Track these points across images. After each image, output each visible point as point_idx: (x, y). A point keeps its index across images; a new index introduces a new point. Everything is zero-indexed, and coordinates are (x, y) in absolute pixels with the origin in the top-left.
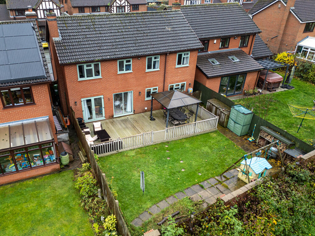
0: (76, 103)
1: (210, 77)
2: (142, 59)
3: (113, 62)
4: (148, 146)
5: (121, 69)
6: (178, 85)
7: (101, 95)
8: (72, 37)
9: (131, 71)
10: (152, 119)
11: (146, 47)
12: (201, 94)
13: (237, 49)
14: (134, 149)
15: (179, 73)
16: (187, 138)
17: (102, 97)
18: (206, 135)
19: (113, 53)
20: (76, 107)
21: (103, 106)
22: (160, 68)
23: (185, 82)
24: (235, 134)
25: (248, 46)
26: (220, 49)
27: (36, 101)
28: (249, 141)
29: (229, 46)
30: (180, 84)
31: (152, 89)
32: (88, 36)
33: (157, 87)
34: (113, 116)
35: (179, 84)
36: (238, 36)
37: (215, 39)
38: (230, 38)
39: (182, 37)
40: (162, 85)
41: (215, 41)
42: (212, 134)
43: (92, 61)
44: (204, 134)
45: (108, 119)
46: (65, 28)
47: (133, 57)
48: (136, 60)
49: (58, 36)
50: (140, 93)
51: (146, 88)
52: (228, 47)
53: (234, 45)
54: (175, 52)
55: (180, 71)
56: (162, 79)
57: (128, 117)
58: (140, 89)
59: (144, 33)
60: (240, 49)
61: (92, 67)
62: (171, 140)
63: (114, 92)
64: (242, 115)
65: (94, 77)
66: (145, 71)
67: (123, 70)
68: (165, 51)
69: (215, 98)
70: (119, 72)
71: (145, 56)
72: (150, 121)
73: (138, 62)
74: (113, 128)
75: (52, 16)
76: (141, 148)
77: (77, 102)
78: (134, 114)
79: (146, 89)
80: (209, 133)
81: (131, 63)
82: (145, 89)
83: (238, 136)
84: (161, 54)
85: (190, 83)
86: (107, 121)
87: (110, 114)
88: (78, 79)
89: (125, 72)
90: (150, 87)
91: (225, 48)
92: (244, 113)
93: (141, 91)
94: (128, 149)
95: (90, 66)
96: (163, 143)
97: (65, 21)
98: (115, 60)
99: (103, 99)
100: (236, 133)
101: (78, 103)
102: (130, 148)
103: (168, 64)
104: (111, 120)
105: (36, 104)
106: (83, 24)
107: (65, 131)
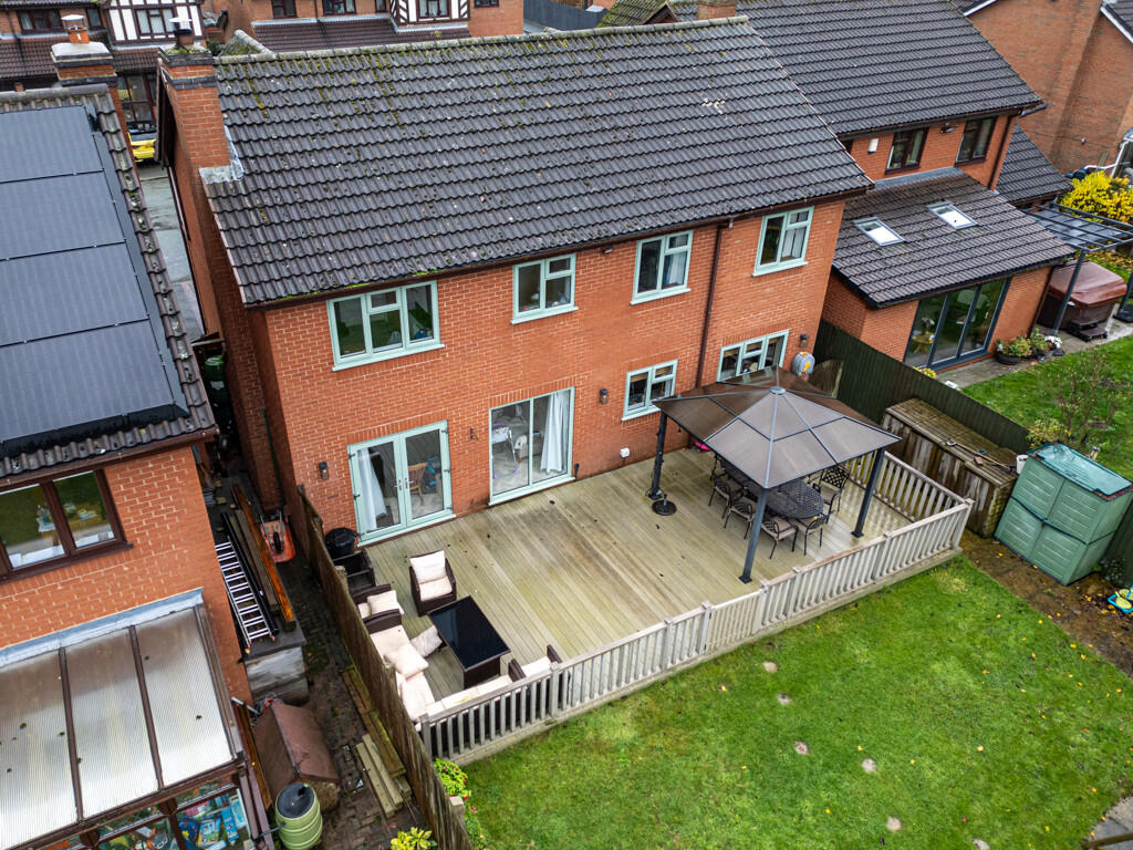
0: (322, 466)
1: (881, 303)
2: (620, 251)
3: (493, 276)
4: (682, 675)
5: (528, 302)
6: (758, 346)
7: (439, 419)
8: (293, 161)
9: (569, 307)
10: (663, 507)
12: (840, 371)
13: (948, 170)
14: (624, 698)
15: (764, 296)
16: (844, 608)
17: (441, 426)
18: (918, 584)
19: (493, 235)
20: (324, 483)
21: (445, 464)
22: (689, 285)
23: (785, 333)
24: (1045, 573)
25: (987, 158)
26: (887, 173)
27: (131, 532)
28: (1117, 609)
29: (923, 158)
30: (765, 340)
31: (651, 370)
32: (367, 153)
33: (674, 363)
34: (488, 499)
35: (761, 343)
37: (875, 137)
38: (926, 131)
40: (696, 350)
41: (874, 145)
42: (942, 578)
43: (401, 281)
44: (911, 580)
45: (464, 516)
46: (256, 117)
47: (580, 249)
48: (592, 259)
49: (225, 160)
50: (602, 392)
51: (630, 369)
52: (915, 167)
53: (940, 159)
54: (755, 215)
55: (768, 290)
56: (698, 330)
57: (550, 496)
58: (602, 377)
59: (617, 128)
60: (959, 172)
61: (401, 304)
62: (780, 628)
63: (492, 403)
64: (1091, 498)
65: (408, 347)
66: (631, 298)
67: (537, 302)
68: (713, 210)
69: (913, 397)
70: (519, 317)
71: (630, 241)
72: (658, 519)
73: (600, 265)
74: (497, 568)
75: (195, 65)
76: (653, 685)
77: (328, 465)
78: (574, 481)
79: (630, 374)
80: (929, 573)
81: (571, 272)
82: (625, 377)
83: (1058, 582)
84: (698, 226)
85: (804, 332)
86: (462, 523)
87: (476, 495)
88: (332, 363)
89: (542, 312)
90: (644, 366)
91: (906, 168)
92: (1098, 490)
93: (606, 387)
94: (598, 700)
95: (391, 298)
97: (251, 79)
98: (504, 265)
99: (444, 438)
101: (332, 468)
102: (607, 695)
103: (724, 264)
104: (480, 519)
105: (132, 546)
106: (340, 95)
107: (283, 637)
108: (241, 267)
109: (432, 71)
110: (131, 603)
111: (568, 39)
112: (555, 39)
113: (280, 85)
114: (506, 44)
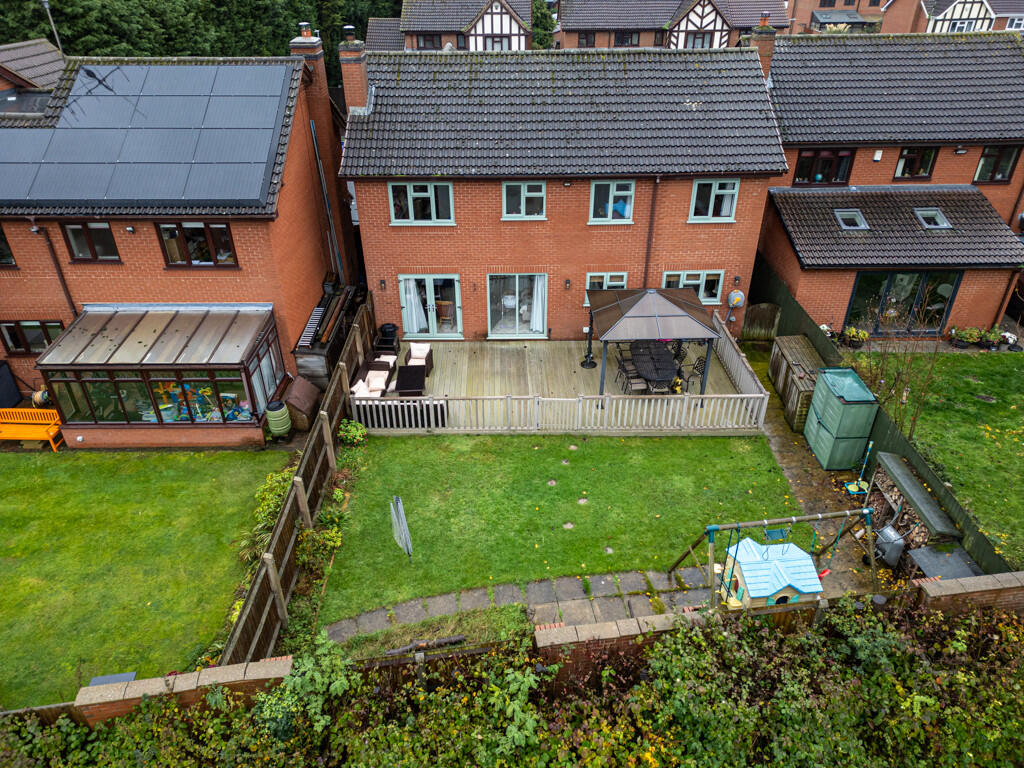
0: (383, 282)
2: (578, 186)
3: (490, 188)
4: (519, 436)
5: (513, 208)
6: (697, 277)
7: (455, 271)
8: (400, 110)
9: (542, 217)
10: (588, 363)
11: (596, 152)
12: (779, 314)
13: (965, 187)
14: (478, 435)
15: (700, 240)
16: (651, 437)
17: (456, 277)
18: (719, 441)
19: (491, 162)
20: (384, 294)
21: (458, 303)
22: (634, 220)
23: (722, 272)
24: (817, 459)
25: (1013, 180)
26: (895, 180)
27: (241, 262)
29: (934, 173)
30: (704, 274)
31: (607, 275)
32: (443, 109)
33: (625, 274)
34: (486, 335)
35: (699, 275)
36: (969, 144)
37: (879, 148)
38: (937, 149)
39: (725, 133)
40: (642, 268)
41: (878, 155)
42: (737, 443)
43: (428, 178)
44: (713, 437)
45: (469, 341)
46: (393, 85)
47: (551, 179)
48: (557, 188)
49: (363, 104)
50: (568, 282)
51: (589, 271)
52: (927, 179)
53: (955, 175)
54: (687, 177)
55: (702, 236)
56: (643, 252)
57: (527, 344)
58: (568, 271)
59: (609, 112)
60: (975, 190)
61: (431, 194)
62: (597, 433)
63: (489, 270)
65: (435, 222)
66: (588, 221)
67: (519, 212)
68: (649, 169)
69: (806, 335)
70: (506, 217)
71: (586, 179)
73: (565, 194)
76: (500, 435)
77: (387, 283)
78: (548, 340)
79: (589, 275)
80: (729, 437)
81: (543, 194)
82: (585, 275)
83: (821, 467)
84: (640, 178)
85: (737, 274)
86: (467, 344)
87: (478, 329)
88: (390, 221)
89: (522, 216)
90: (600, 271)
91: (915, 178)
92: (842, 397)
93: (571, 279)
94: (462, 430)
95: (424, 189)
96: (569, 437)
97: (400, 64)
98: (496, 180)
99: (457, 285)
100: (819, 458)
101: (389, 285)
102: (468, 430)
103: (661, 210)
104: (478, 345)
105: (241, 269)
106: (445, 77)
107: (317, 350)
108: (346, 157)
109: (507, 68)
110: (241, 300)
111: (608, 54)
112: (598, 54)
113: (414, 68)
114: (563, 55)
